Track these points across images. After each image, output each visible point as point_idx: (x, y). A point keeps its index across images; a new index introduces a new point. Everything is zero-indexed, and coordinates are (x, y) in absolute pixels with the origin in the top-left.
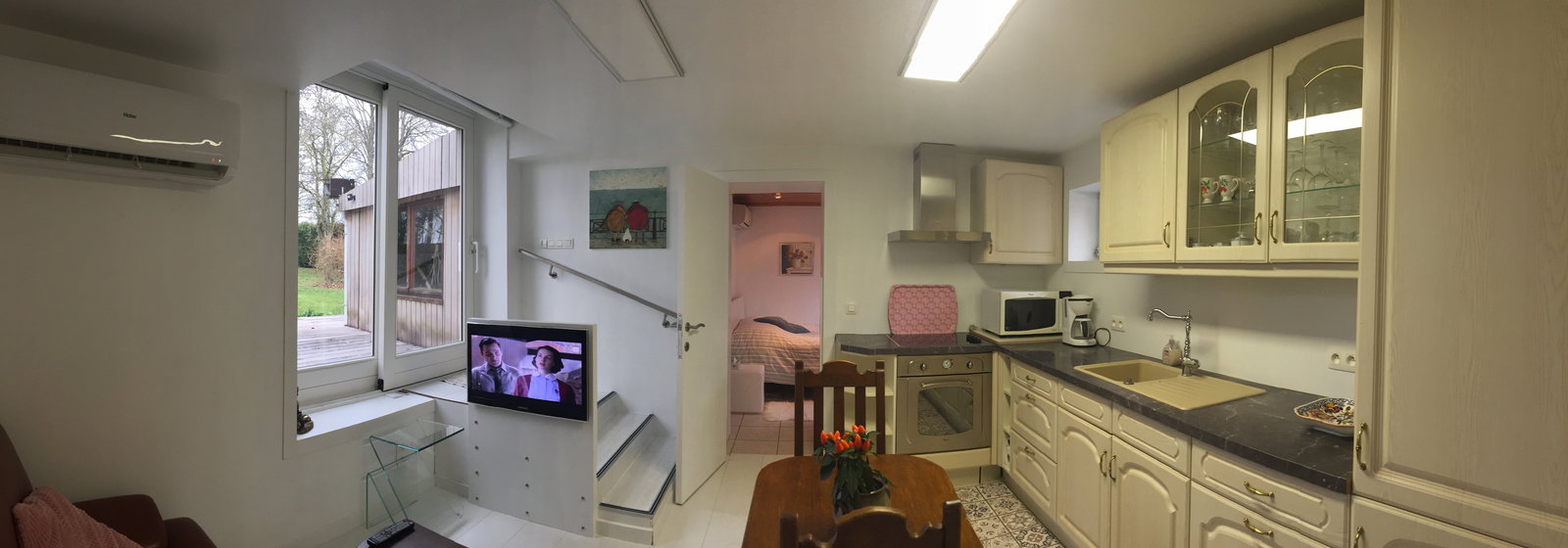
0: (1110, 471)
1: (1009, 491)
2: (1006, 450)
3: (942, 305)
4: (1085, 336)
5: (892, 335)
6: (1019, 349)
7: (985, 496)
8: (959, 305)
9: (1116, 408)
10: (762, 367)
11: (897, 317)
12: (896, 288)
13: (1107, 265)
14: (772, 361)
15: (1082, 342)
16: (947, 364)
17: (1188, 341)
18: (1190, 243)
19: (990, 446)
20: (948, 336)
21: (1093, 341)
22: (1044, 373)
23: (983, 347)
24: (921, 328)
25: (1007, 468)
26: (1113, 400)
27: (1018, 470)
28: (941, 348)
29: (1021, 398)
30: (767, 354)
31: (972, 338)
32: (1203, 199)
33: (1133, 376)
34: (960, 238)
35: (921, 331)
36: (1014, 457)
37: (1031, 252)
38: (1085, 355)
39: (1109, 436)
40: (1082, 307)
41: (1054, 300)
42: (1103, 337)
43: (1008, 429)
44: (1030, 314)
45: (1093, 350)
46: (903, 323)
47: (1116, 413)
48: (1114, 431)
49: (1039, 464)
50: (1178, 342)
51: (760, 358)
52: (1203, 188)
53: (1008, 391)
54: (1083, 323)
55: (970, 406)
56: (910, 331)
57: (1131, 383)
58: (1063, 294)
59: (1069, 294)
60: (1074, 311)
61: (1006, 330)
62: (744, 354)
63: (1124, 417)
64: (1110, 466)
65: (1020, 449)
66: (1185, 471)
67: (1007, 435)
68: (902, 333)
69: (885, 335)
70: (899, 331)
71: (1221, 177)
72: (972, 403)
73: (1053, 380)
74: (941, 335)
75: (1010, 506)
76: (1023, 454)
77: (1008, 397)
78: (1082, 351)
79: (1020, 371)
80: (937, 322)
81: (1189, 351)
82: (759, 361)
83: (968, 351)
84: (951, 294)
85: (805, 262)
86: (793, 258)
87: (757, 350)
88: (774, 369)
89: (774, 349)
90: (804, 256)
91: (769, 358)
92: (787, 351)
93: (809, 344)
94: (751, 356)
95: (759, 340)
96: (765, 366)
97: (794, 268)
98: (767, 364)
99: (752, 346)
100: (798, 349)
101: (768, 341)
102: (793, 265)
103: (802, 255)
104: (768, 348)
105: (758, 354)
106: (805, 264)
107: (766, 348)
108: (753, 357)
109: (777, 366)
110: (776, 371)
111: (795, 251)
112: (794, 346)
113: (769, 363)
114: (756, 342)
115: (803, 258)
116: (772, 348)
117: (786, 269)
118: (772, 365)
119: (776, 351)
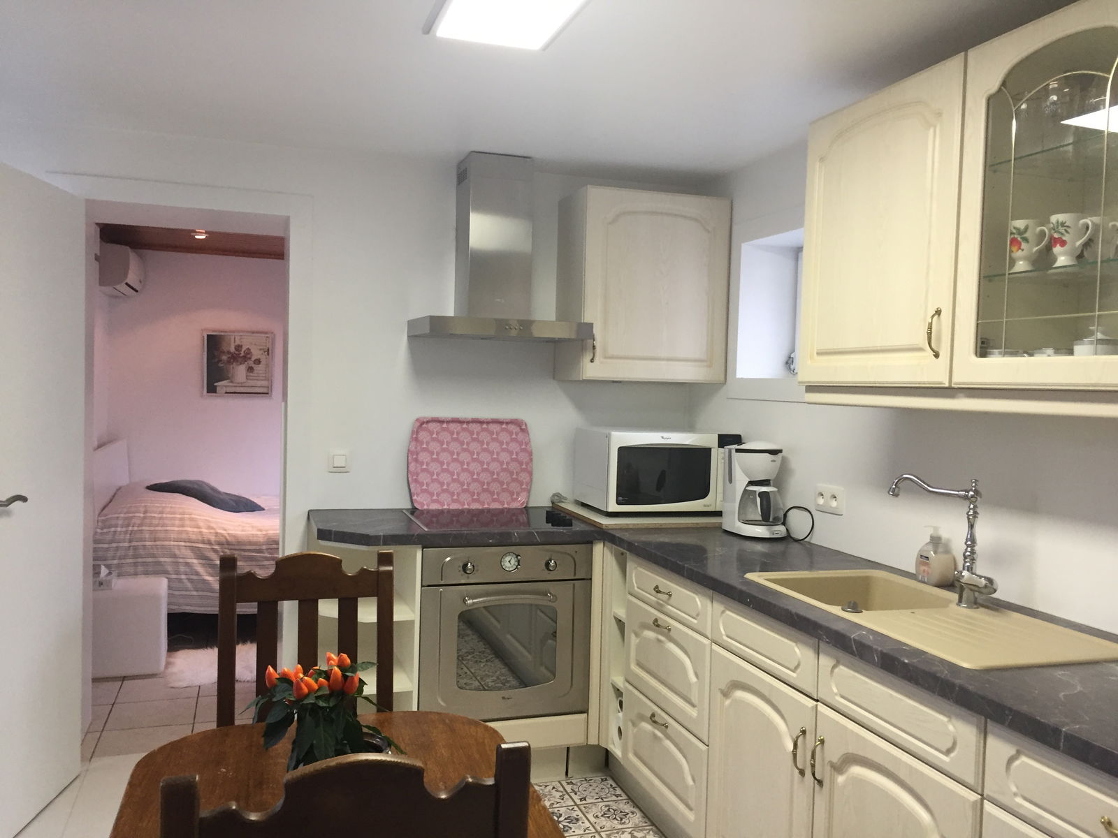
0: (813, 766)
1: (619, 791)
2: (616, 719)
3: (504, 457)
4: (767, 517)
5: (414, 511)
6: (643, 538)
7: (576, 798)
8: (535, 457)
9: (828, 654)
10: (164, 582)
11: (423, 477)
12: (422, 424)
13: (811, 388)
14: (182, 569)
15: (760, 531)
16: (509, 563)
17: (971, 541)
18: (984, 348)
19: (585, 711)
20: (513, 513)
21: (780, 530)
22: (688, 582)
23: (575, 533)
24: (465, 498)
25: (617, 751)
26: (820, 639)
27: (636, 754)
28: (501, 534)
29: (645, 626)
30: (175, 556)
31: (556, 516)
32: (1013, 262)
33: (858, 598)
34: (537, 332)
35: (467, 503)
36: (630, 731)
37: (669, 360)
38: (765, 555)
39: (811, 703)
40: (762, 466)
41: (709, 450)
42: (799, 524)
43: (620, 682)
44: (663, 474)
45: (779, 547)
46: (435, 488)
47: (826, 662)
48: (821, 696)
49: (676, 745)
50: (949, 541)
51: (159, 563)
52: (1014, 241)
53: (622, 613)
54: (762, 494)
55: (550, 642)
56: (448, 504)
57: (856, 609)
58: (725, 440)
59: (737, 439)
60: (747, 474)
61: (619, 503)
62: (125, 557)
63: (842, 669)
64: (813, 756)
65: (642, 718)
66: (970, 779)
67: (618, 693)
68: (434, 506)
69: (401, 510)
70: (424, 503)
71: (1054, 218)
72: (554, 634)
73: (704, 595)
74: (502, 511)
75: (623, 817)
76: (647, 726)
77: (620, 624)
78: (759, 547)
79: (643, 576)
80: (495, 487)
81: (973, 560)
82: (157, 570)
83: (548, 540)
84: (521, 436)
85: (255, 371)
86: (229, 362)
87: (152, 549)
88: (189, 585)
89: (188, 544)
90: (253, 359)
91: (177, 563)
92: (217, 547)
93: (259, 533)
94: (140, 560)
95: (157, 528)
96: (170, 580)
97: (232, 382)
98: (174, 576)
99: (142, 540)
100: (239, 543)
101: (176, 529)
102: (230, 375)
103: (249, 356)
104: (176, 543)
105: (154, 556)
106: (256, 375)
107: (172, 543)
108: (144, 564)
109: (194, 577)
110: (192, 589)
111: (235, 349)
112: (230, 536)
113: (177, 573)
114: (151, 532)
115: (251, 363)
116: (183, 544)
117: (216, 384)
118: (183, 577)
119: (192, 548)
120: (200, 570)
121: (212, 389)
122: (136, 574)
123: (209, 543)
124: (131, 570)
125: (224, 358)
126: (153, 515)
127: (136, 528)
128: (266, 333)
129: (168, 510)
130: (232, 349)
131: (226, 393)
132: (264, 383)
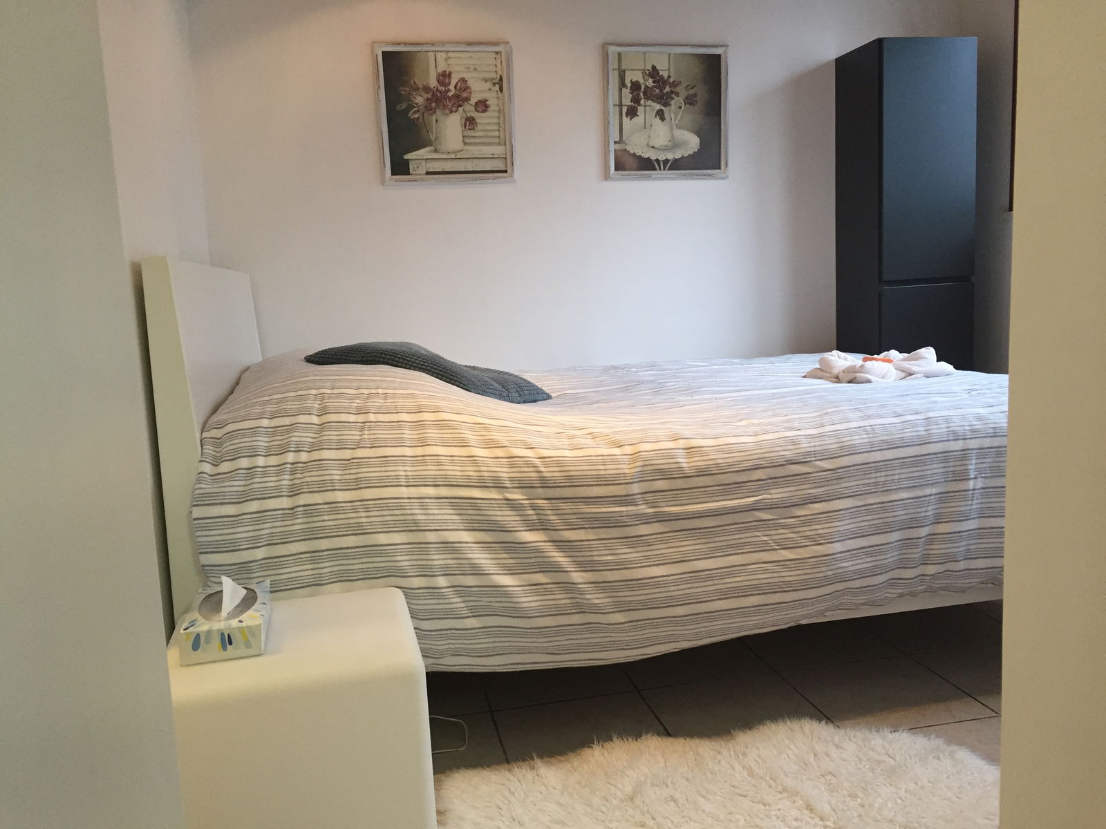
10: (396, 601)
14: (437, 559)
30: (415, 527)
62: (284, 538)
85: (480, 127)
86: (429, 109)
87: (355, 510)
88: (457, 602)
89: (444, 492)
90: (473, 101)
91: (421, 547)
92: (516, 495)
93: (617, 451)
94: (324, 544)
95: (360, 453)
96: (409, 593)
97: (436, 151)
98: (417, 582)
99: (323, 487)
100: (572, 481)
101: (408, 451)
102: (433, 137)
103: (465, 95)
104: (414, 492)
105: (359, 530)
106: (481, 134)
107: (404, 491)
108: (338, 553)
109: (470, 581)
110: (465, 612)
111: (438, 81)
112: (547, 465)
113: (426, 572)
114: (347, 463)
115: (469, 109)
116: (431, 491)
117: (406, 157)
118: (442, 582)
119: (457, 504)
120: (481, 558)
121: (400, 168)
122: (317, 583)
123: (498, 485)
124: (305, 571)
125: (419, 100)
126: (343, 417)
127: (304, 457)
128: (496, 44)
129: (379, 402)
130: (433, 83)
131: (428, 173)
132: (498, 150)
